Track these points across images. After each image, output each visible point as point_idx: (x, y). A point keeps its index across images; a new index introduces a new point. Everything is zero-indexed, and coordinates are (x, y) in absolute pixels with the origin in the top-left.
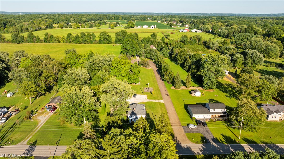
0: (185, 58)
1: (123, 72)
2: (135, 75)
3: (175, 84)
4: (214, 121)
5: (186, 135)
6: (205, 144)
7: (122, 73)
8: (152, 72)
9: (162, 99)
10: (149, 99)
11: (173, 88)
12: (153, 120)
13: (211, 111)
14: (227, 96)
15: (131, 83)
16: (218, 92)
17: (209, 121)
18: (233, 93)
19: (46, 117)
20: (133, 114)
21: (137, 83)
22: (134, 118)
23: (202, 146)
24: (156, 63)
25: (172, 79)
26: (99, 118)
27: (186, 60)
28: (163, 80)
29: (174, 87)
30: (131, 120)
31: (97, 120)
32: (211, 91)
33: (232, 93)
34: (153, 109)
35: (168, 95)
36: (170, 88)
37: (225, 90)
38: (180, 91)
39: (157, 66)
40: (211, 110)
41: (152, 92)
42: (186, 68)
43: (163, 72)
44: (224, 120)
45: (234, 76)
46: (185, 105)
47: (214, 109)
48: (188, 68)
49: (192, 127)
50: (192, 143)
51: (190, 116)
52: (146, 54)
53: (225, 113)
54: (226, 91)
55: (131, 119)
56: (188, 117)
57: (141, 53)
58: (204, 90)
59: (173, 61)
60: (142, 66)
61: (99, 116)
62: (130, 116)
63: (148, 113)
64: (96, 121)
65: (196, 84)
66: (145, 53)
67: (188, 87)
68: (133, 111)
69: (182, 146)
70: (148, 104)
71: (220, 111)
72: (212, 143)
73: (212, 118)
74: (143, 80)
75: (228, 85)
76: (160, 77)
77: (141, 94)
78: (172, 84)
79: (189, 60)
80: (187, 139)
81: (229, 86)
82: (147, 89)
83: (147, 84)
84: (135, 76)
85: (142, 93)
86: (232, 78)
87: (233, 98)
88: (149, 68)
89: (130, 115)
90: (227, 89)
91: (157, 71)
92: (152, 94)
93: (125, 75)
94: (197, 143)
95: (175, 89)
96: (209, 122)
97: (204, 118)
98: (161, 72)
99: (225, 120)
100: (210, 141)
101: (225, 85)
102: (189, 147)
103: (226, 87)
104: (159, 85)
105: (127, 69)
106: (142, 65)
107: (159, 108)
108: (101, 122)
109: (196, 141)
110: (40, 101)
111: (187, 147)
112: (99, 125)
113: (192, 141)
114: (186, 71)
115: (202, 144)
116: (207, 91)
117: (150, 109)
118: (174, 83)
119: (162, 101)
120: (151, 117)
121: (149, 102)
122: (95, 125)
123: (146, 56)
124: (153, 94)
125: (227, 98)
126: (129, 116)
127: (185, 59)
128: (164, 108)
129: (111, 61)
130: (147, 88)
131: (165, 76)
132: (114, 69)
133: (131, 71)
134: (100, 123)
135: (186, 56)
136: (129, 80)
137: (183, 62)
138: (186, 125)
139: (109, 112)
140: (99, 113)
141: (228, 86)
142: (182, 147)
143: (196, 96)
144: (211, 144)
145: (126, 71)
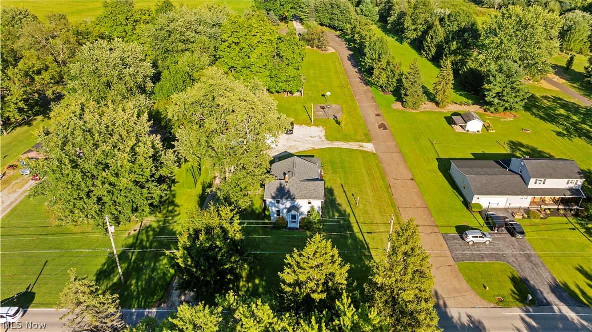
0: (427, 22)
1: (254, 56)
2: (290, 67)
3: (406, 95)
4: (542, 218)
5: (460, 270)
6: (531, 310)
7: (252, 60)
8: (335, 63)
9: (369, 142)
10: (331, 141)
11: (398, 105)
12: (345, 211)
13: (533, 184)
14: (559, 134)
15: (278, 92)
16: (531, 121)
17: (526, 216)
18: (575, 124)
19: (14, 196)
20: (282, 194)
21: (294, 90)
22: (285, 208)
23: (523, 319)
24: (348, 37)
25: (395, 81)
26: (177, 201)
27: (430, 27)
28: (367, 84)
29: (403, 104)
30: (274, 213)
31: (170, 208)
32: (509, 118)
33: (571, 124)
34: (345, 173)
35: (385, 129)
36: (389, 106)
37: (548, 115)
38: (421, 117)
39: (348, 45)
40: (533, 181)
41: (339, 119)
42: (430, 50)
43: (368, 61)
44: (573, 215)
45: (563, 74)
46: (439, 160)
47: (543, 180)
48: (434, 51)
49: (476, 240)
50: (485, 303)
51: (462, 200)
52: (320, 15)
53: (578, 190)
54: (551, 118)
55: (274, 210)
56: (458, 202)
57: (304, 12)
58: (489, 113)
59: (390, 33)
60: (308, 45)
61: (177, 196)
62: (271, 200)
63: (329, 187)
64: (164, 212)
65: (461, 95)
66: (317, 11)
67: (441, 105)
68: (281, 185)
69: (452, 317)
70: (327, 157)
71: (562, 184)
72: (556, 305)
73: (534, 208)
74: (313, 83)
75: (551, 100)
76: (358, 75)
77: (307, 125)
78: (394, 96)
79: (439, 27)
80: (465, 285)
81: (558, 103)
82: (323, 108)
83: (323, 96)
84: (291, 71)
85: (309, 123)
86: (558, 81)
87: (578, 138)
88: (329, 52)
89: (273, 198)
90: (554, 110)
91: (351, 58)
92: (339, 124)
93: (261, 66)
94: (502, 303)
95: (403, 109)
96: (527, 222)
97: (508, 206)
98: (364, 62)
99: (577, 215)
100: (546, 295)
101: (545, 101)
102: (480, 322)
103: (547, 107)
104: (357, 98)
105: (267, 49)
106: (309, 42)
107: (364, 171)
108: (179, 217)
109: (497, 294)
110: (10, 143)
111: (473, 322)
112: (171, 228)
113: (484, 296)
114: (429, 60)
115: (524, 311)
116: (497, 116)
117: (334, 173)
118: (403, 92)
119: (369, 147)
120: (339, 201)
121: (331, 149)
122: (159, 227)
123: (318, 19)
124: (343, 124)
125: (560, 138)
126: (269, 201)
127: (425, 27)
128: (377, 170)
129: (220, 26)
130: (323, 106)
131: (376, 72)
132: (229, 50)
133: (278, 55)
134: (175, 219)
135: (429, 19)
136: (273, 83)
137: (420, 34)
138: (454, 233)
139: (208, 181)
140: (177, 182)
141: (554, 102)
142: (453, 323)
143: (468, 131)
144: (553, 311)
145: (265, 54)
